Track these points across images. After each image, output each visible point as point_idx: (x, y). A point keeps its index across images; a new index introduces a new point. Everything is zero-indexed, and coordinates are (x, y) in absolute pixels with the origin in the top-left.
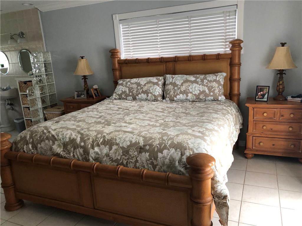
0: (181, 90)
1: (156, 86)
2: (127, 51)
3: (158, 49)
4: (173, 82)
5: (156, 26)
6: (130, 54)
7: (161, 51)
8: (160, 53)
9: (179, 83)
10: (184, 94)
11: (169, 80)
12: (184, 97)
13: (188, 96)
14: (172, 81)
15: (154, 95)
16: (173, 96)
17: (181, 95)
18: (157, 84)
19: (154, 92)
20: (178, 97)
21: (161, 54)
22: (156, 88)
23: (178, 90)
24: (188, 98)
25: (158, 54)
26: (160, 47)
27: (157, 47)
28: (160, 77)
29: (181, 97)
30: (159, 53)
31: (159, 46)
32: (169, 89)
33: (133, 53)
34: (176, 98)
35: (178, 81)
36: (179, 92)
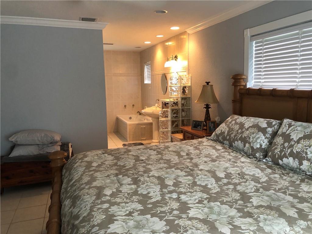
0: (292, 150)
1: (261, 134)
2: (258, 77)
3: (297, 75)
4: (287, 133)
5: (298, 40)
6: (260, 82)
7: (300, 80)
8: (299, 82)
9: (295, 137)
10: (296, 160)
11: (283, 128)
12: (294, 164)
13: (303, 164)
14: (287, 131)
15: (252, 148)
16: (277, 156)
17: (291, 159)
18: (263, 131)
19: (255, 142)
20: (285, 160)
21: (300, 84)
22: (259, 138)
23: (288, 149)
24: (301, 167)
25: (295, 84)
26: (300, 73)
27: (296, 73)
28: (275, 122)
29: (291, 161)
30: (297, 82)
31: (298, 71)
32: (277, 143)
33: (263, 81)
34: (283, 161)
35: (295, 133)
36: (288, 153)
